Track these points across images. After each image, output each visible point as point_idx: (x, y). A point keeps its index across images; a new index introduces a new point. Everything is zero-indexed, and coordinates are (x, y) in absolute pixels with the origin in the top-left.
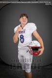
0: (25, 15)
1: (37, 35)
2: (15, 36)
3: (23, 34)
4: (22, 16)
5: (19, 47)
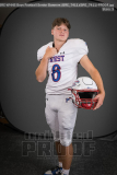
0: (64, 21)
4: (58, 22)
5: (47, 91)
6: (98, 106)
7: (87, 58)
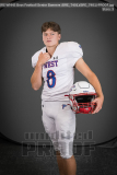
1: (85, 70)
3: (54, 69)
6: (97, 110)
7: (82, 62)
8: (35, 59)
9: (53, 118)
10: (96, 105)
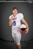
2: (10, 22)
4: (14, 9)
8: (10, 17)
9: (15, 34)
10: (26, 31)
